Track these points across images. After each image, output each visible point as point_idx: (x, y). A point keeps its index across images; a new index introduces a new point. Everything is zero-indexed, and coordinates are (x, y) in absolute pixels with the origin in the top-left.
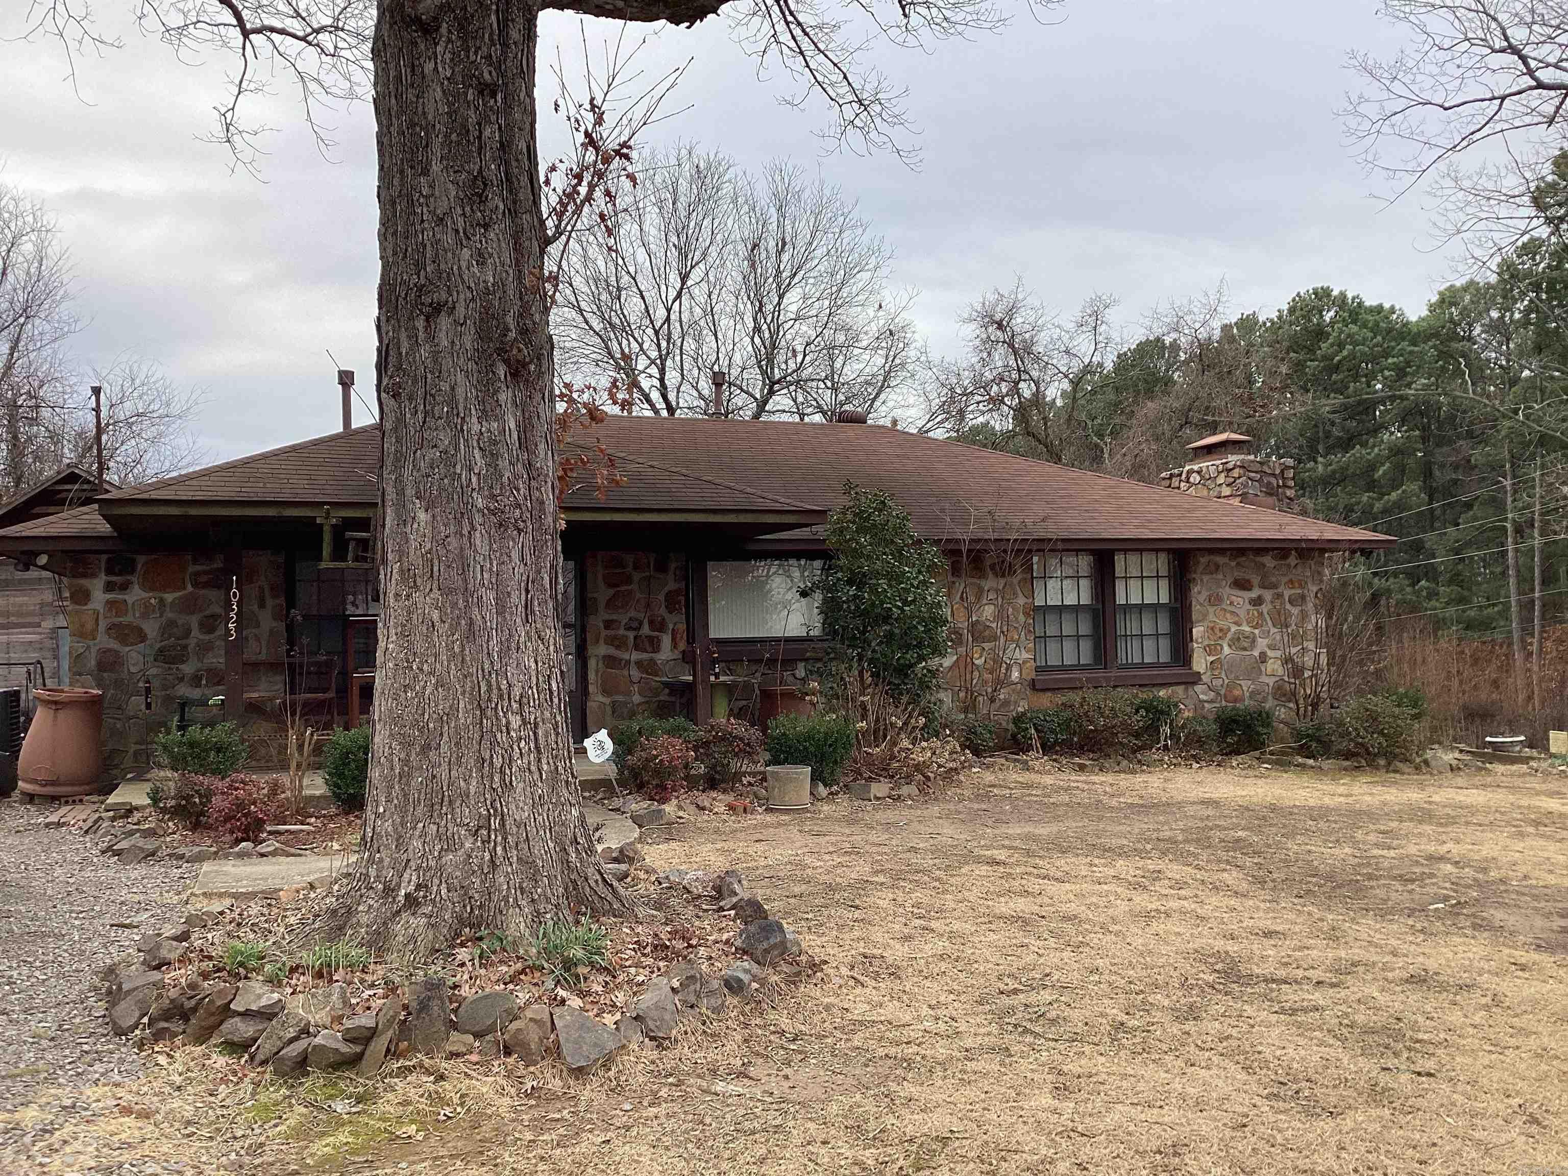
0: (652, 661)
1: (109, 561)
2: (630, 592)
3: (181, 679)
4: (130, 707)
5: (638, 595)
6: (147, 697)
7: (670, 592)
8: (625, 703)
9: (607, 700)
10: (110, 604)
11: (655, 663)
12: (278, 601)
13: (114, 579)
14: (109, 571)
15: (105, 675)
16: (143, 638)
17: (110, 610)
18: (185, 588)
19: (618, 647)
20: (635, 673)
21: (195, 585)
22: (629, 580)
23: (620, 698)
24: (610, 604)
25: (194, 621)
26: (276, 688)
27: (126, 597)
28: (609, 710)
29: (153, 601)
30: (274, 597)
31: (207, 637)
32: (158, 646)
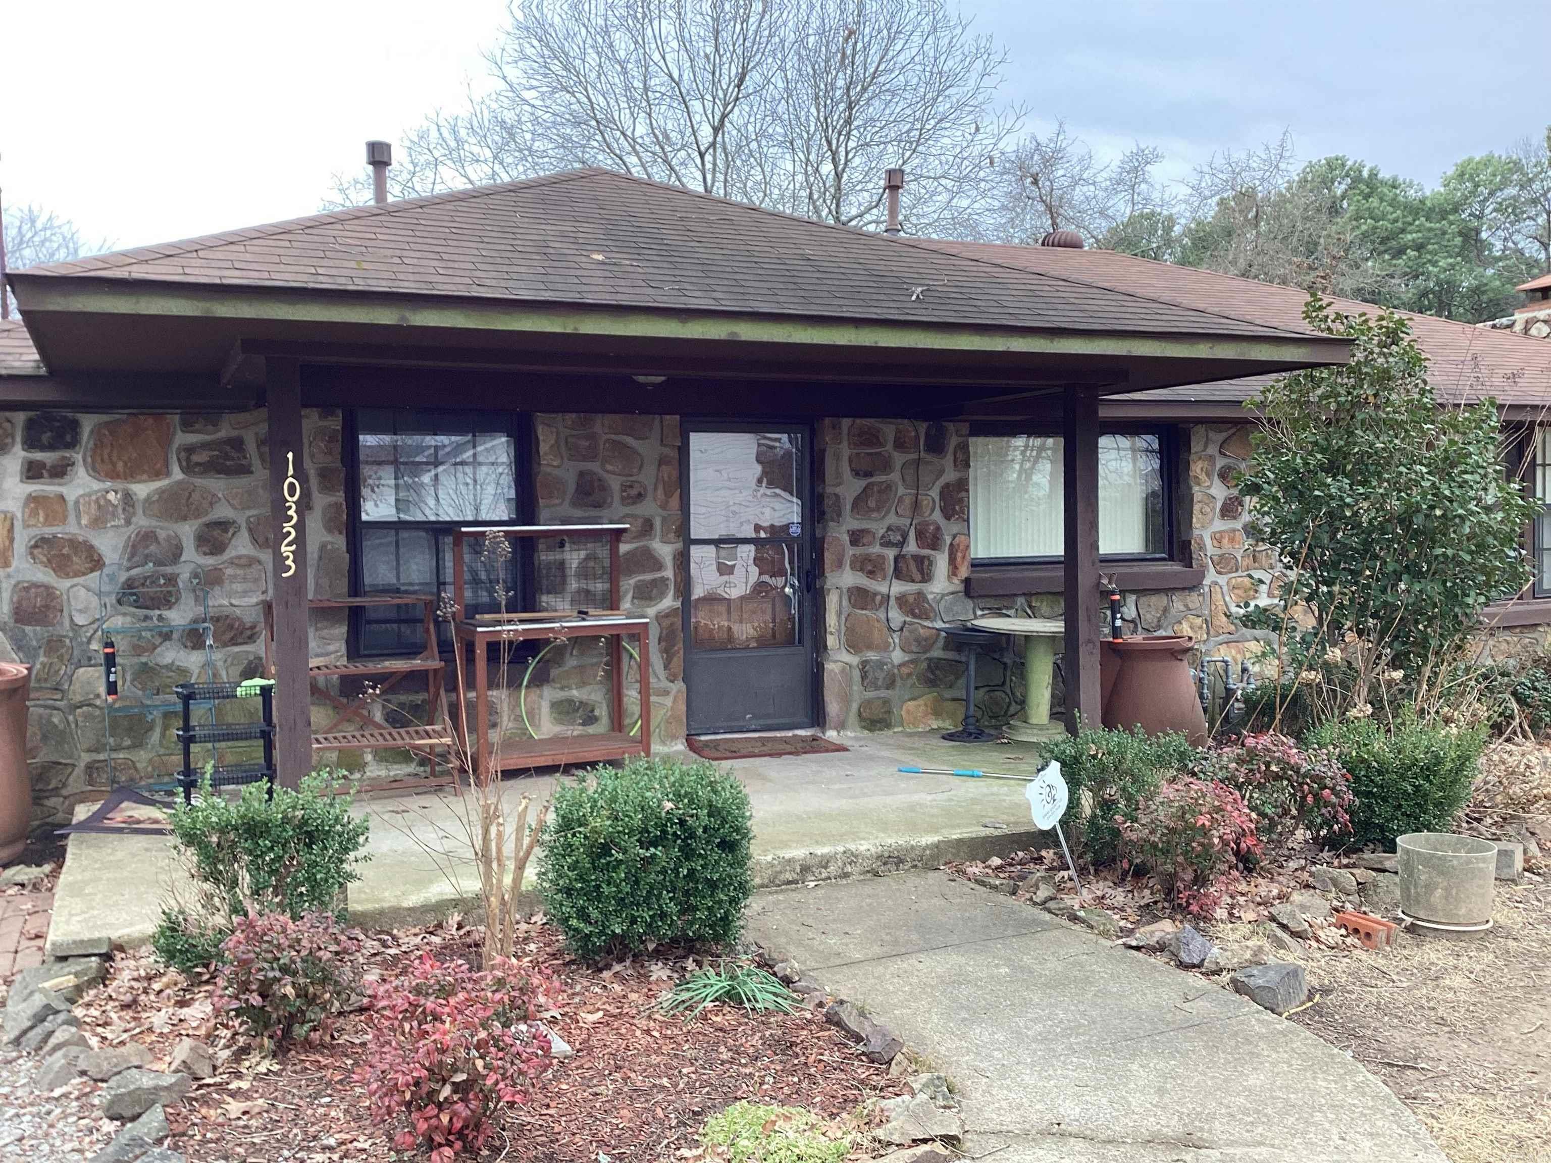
0: (921, 596)
1: (30, 425)
2: (888, 488)
3: (167, 636)
4: (76, 686)
5: (901, 491)
6: (108, 673)
7: (947, 485)
8: (880, 664)
9: (854, 660)
10: (34, 501)
11: (925, 599)
12: (332, 499)
13: (39, 456)
14: (31, 444)
15: (28, 629)
16: (97, 563)
17: (34, 513)
18: (168, 474)
19: (871, 574)
20: (896, 616)
21: (188, 469)
22: (886, 466)
23: (872, 656)
24: (859, 503)
25: (187, 531)
26: (331, 648)
27: (64, 490)
28: (857, 674)
29: (111, 496)
30: (326, 488)
31: (210, 561)
32: (123, 577)
